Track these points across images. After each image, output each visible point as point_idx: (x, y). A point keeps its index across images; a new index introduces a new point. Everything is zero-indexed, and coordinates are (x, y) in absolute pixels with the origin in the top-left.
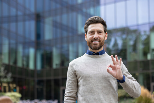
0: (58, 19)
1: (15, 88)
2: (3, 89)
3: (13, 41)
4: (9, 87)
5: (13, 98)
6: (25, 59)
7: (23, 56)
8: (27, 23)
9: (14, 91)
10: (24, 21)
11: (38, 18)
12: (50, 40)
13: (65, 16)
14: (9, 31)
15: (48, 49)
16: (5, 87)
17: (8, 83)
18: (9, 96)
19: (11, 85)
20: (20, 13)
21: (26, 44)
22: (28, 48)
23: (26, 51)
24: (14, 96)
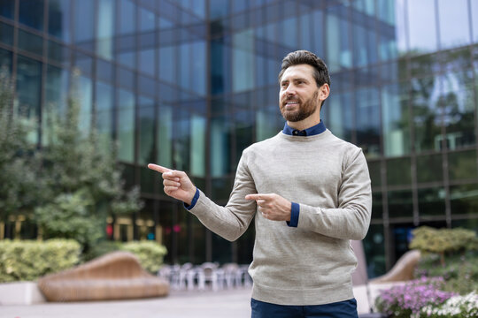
0: (271, 32)
1: (152, 230)
2: (117, 234)
3: (146, 101)
4: (136, 228)
5: (144, 256)
6: (178, 147)
7: (173, 142)
8: (185, 48)
9: (147, 238)
10: (177, 43)
11: (217, 34)
12: (247, 93)
13: (289, 25)
14: (136, 74)
15: (242, 116)
16: (123, 228)
17: (133, 215)
18: (133, 251)
19: (140, 222)
20: (164, 23)
21: (183, 108)
22: (189, 118)
23: (183, 124)
24: (148, 252)
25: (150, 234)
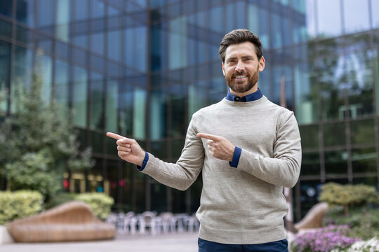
0: (201, 19)
1: (101, 184)
2: (72, 187)
3: (97, 76)
4: (88, 182)
5: (95, 206)
6: (123, 115)
7: (119, 110)
8: (129, 32)
9: (97, 191)
10: (123, 28)
11: (156, 21)
12: (181, 70)
13: (217, 13)
14: (88, 53)
15: (176, 89)
16: (77, 182)
17: (85, 172)
18: (86, 201)
19: (91, 178)
20: (112, 12)
21: (127, 82)
22: (132, 90)
23: (127, 96)
24: (98, 202)
25: (99, 188)
